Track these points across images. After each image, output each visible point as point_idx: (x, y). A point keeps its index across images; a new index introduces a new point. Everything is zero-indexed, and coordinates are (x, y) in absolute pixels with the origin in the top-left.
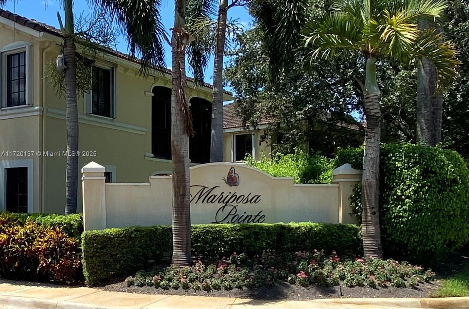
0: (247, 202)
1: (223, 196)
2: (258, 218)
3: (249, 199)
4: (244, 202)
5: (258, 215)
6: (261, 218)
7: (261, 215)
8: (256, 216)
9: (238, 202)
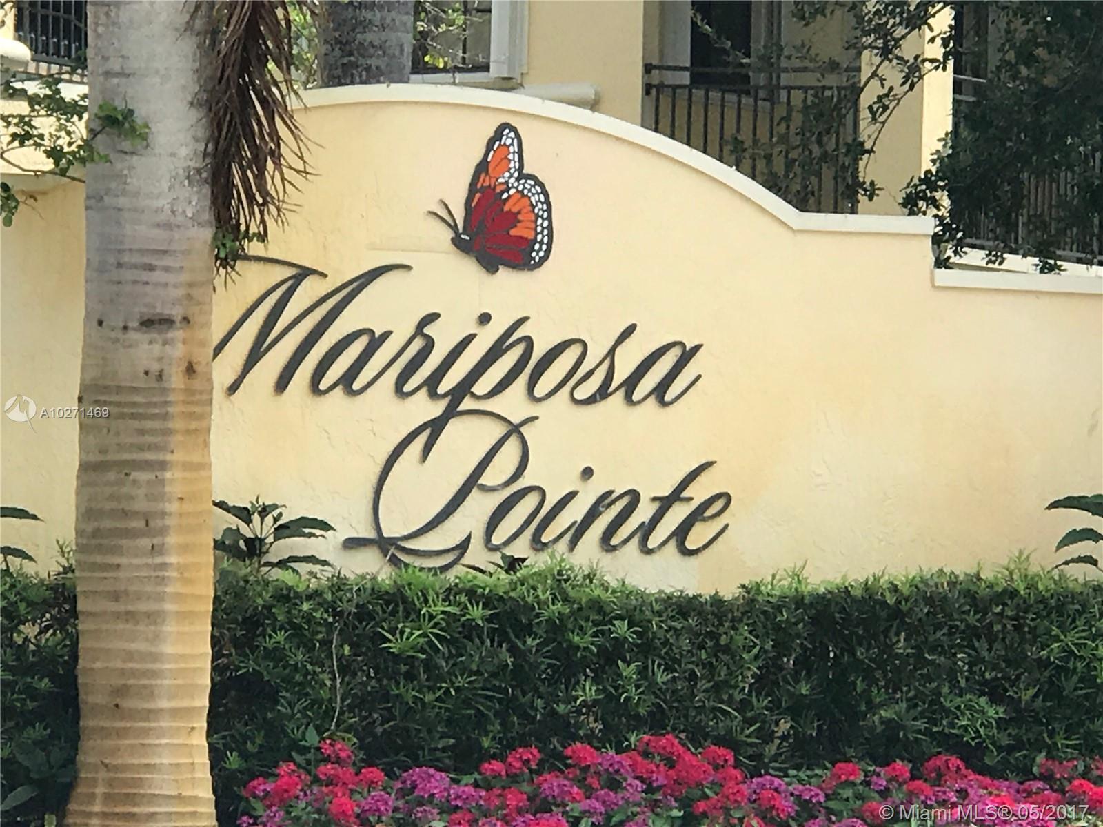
0: (603, 392)
1: (430, 344)
2: (677, 514)
3: (620, 377)
4: (581, 394)
5: (676, 496)
6: (697, 516)
7: (699, 492)
8: (665, 503)
9: (540, 391)
